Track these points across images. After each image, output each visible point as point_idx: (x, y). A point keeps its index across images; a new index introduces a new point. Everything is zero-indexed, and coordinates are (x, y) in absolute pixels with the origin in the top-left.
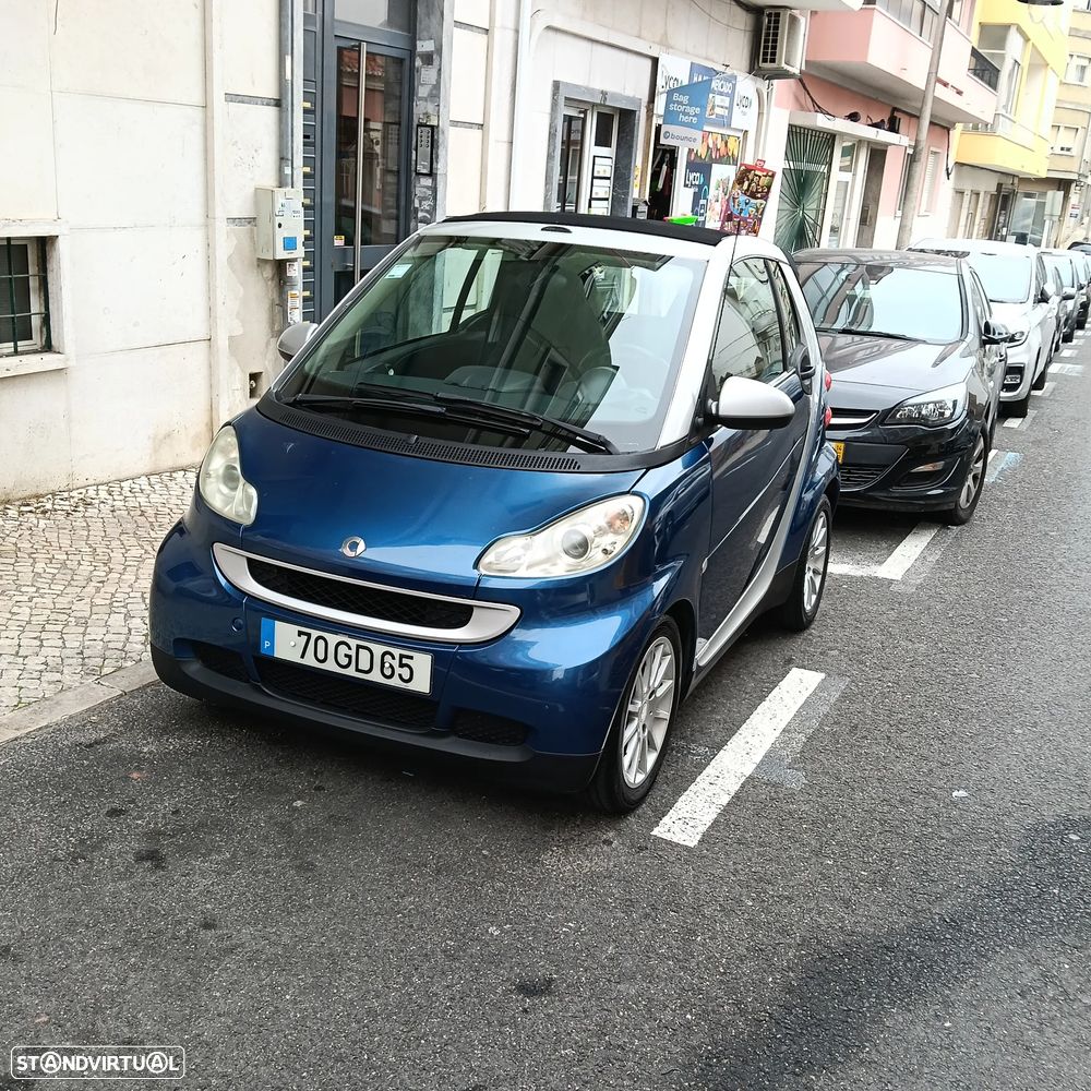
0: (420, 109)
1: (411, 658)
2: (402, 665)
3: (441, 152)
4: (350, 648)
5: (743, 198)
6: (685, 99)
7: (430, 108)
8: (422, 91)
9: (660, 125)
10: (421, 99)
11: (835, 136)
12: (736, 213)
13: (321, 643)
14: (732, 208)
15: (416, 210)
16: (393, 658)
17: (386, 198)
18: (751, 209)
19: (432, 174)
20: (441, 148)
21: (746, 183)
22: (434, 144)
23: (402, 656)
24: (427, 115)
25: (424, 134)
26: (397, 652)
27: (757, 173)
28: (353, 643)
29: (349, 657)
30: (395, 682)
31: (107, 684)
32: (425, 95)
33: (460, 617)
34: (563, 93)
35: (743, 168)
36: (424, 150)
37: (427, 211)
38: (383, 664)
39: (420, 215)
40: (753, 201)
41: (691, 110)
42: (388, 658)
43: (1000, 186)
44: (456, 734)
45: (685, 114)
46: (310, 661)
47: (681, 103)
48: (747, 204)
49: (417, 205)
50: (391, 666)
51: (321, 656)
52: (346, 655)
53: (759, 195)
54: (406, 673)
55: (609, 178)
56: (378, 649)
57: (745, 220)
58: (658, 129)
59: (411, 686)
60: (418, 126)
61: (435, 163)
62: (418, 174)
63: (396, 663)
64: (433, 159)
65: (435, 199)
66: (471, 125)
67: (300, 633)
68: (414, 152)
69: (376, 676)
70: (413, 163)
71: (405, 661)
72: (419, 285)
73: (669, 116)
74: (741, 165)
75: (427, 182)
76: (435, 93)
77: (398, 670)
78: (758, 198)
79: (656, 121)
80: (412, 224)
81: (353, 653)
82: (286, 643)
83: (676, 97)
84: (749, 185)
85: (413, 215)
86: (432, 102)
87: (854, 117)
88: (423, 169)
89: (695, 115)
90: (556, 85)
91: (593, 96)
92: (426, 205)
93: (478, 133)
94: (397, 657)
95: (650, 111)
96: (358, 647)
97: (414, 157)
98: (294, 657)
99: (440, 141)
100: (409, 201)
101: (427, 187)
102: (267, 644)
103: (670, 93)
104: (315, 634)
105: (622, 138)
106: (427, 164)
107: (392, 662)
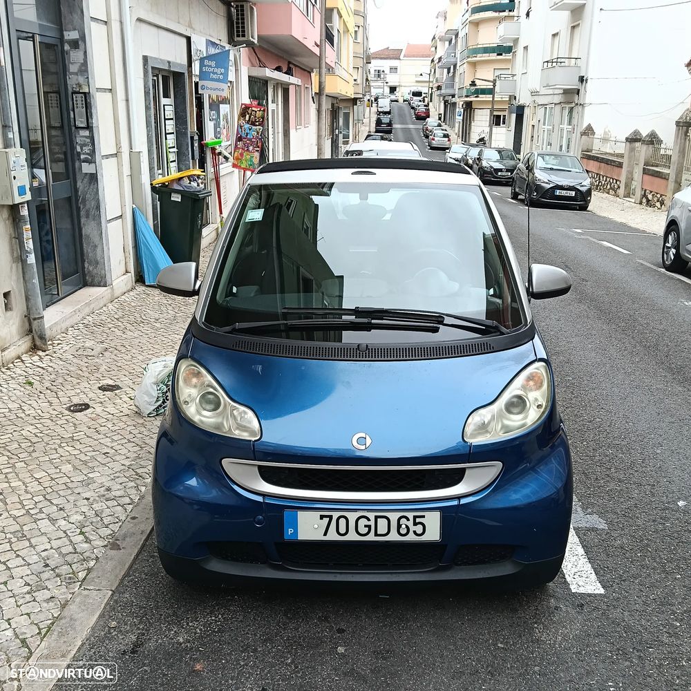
0: (72, 81)
1: (424, 517)
2: (415, 524)
3: (94, 111)
4: (369, 520)
5: (247, 126)
6: (213, 63)
7: (81, 80)
8: (73, 68)
9: (198, 82)
10: (73, 73)
11: (267, 82)
12: (244, 136)
13: (342, 521)
14: (240, 132)
15: (79, 154)
16: (408, 520)
17: (53, 147)
18: (253, 133)
19: (89, 127)
20: (93, 108)
21: (247, 116)
22: (88, 106)
23: (415, 517)
24: (80, 85)
25: (79, 99)
26: (410, 515)
27: (253, 109)
28: (371, 515)
29: (369, 527)
30: (411, 537)
31: (92, 588)
32: (76, 71)
33: (455, 477)
34: (151, 64)
35: (243, 106)
36: (80, 111)
37: (88, 154)
38: (399, 526)
39: (82, 157)
40: (254, 127)
41: (219, 71)
42: (403, 521)
43: (333, 105)
44: (457, 565)
45: (214, 73)
46: (333, 536)
47: (211, 66)
48: (250, 130)
49: (79, 149)
50: (407, 527)
51: (342, 530)
52: (366, 526)
53: (257, 123)
54: (419, 529)
55: (172, 119)
56: (394, 517)
57: (250, 140)
58: (197, 84)
59: (424, 538)
60: (72, 93)
61: (90, 120)
62: (78, 128)
63: (410, 524)
64: (89, 115)
65: (93, 144)
66: (105, 90)
67: (322, 517)
68: (72, 113)
69: (394, 537)
70: (72, 120)
71: (418, 520)
72: (88, 207)
73: (203, 75)
74: (242, 104)
75: (87, 133)
76: (84, 69)
77: (412, 528)
78: (257, 125)
79: (195, 79)
80: (77, 164)
81: (372, 523)
82: (309, 527)
83: (206, 62)
84: (250, 117)
85: (76, 157)
86: (82, 75)
87: (278, 69)
88: (81, 122)
89: (221, 74)
90: (145, 59)
91: (164, 64)
92: (86, 149)
93: (109, 95)
94: (411, 519)
95: (190, 72)
96: (376, 517)
97: (72, 116)
98: (319, 536)
99: (92, 103)
100: (73, 148)
101: (86, 137)
102: (290, 531)
103: (202, 60)
104: (336, 515)
105: (177, 92)
106: (84, 120)
107: (408, 523)
